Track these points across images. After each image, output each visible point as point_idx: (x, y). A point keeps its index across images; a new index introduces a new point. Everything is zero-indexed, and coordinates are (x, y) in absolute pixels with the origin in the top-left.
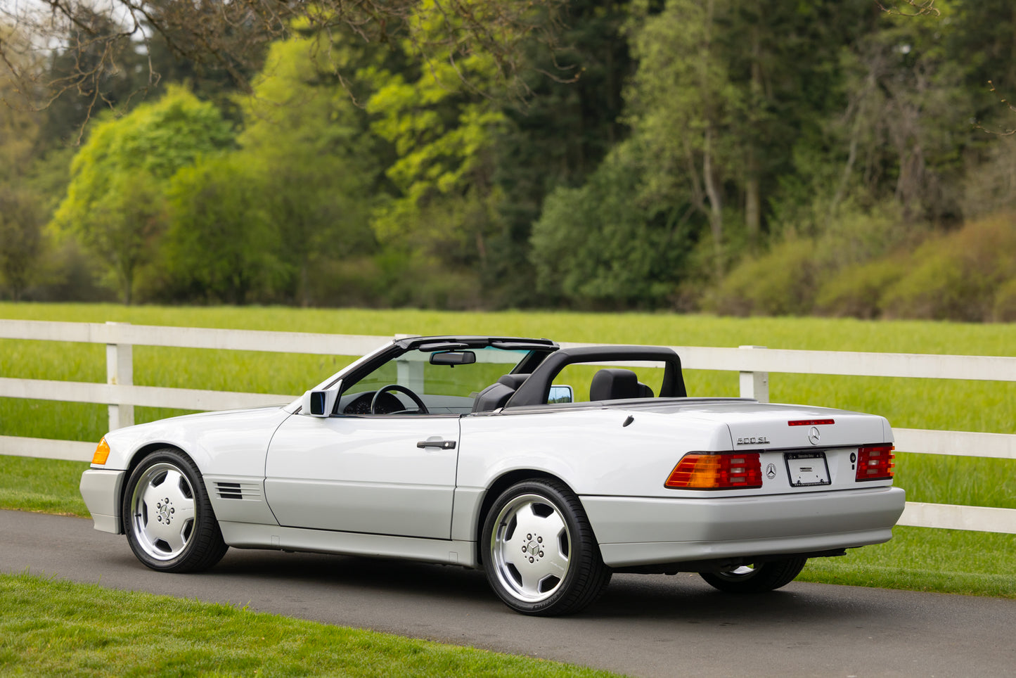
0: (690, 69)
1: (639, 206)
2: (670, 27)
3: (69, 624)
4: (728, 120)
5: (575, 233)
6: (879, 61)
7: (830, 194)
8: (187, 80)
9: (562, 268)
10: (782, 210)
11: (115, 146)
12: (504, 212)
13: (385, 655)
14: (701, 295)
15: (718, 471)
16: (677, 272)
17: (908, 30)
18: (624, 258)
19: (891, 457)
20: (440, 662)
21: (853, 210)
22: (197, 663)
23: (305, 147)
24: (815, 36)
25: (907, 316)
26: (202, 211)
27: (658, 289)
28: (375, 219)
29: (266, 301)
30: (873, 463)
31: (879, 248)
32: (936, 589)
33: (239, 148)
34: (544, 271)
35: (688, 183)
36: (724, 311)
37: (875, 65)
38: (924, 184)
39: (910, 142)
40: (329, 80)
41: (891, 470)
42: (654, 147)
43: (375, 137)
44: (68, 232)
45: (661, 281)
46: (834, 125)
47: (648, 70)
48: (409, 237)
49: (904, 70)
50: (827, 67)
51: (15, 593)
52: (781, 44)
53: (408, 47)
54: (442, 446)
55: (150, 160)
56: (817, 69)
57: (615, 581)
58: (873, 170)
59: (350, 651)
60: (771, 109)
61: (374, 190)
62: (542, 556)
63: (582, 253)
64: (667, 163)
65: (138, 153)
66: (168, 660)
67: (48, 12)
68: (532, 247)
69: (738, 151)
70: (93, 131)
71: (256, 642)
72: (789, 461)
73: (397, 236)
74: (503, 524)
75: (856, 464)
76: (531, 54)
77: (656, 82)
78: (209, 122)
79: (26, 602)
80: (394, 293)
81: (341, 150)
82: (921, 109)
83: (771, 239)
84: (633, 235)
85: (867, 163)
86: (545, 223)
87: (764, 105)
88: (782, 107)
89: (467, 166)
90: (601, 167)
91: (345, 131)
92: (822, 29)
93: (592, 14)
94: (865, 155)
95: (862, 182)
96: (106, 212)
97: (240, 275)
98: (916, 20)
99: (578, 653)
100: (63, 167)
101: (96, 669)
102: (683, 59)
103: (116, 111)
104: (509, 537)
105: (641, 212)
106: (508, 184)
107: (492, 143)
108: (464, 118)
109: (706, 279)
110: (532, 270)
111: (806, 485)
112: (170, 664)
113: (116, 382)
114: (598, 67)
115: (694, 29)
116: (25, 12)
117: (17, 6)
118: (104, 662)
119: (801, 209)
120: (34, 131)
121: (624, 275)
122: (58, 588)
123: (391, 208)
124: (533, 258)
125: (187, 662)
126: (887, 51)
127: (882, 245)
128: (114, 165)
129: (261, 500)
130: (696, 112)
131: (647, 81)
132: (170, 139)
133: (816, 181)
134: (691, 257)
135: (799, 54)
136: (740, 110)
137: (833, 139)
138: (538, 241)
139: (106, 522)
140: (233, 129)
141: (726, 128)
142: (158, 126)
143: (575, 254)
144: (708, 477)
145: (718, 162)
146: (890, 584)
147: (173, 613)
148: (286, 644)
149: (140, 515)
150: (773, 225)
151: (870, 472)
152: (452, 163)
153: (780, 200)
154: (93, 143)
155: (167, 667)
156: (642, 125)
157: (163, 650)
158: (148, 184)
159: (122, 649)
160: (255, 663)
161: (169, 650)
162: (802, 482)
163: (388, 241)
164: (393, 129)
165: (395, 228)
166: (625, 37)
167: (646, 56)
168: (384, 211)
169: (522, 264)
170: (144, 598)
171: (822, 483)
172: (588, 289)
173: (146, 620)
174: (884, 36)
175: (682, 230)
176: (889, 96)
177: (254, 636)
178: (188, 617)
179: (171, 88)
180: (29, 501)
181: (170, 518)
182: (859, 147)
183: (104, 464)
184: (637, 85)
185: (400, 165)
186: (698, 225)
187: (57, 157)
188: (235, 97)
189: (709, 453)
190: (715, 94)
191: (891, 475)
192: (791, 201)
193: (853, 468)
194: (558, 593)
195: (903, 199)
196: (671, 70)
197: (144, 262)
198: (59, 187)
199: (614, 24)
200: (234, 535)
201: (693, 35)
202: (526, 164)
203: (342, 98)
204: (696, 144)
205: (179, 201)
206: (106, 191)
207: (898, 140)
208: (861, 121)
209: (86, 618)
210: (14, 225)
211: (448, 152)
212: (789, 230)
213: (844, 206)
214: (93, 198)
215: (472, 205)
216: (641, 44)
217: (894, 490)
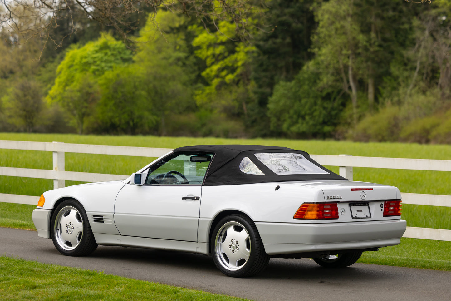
0: (343, 27)
1: (318, 90)
2: (333, 7)
3: (20, 279)
4: (360, 50)
5: (288, 102)
6: (431, 24)
7: (407, 85)
8: (111, 31)
9: (282, 119)
10: (385, 93)
11: (76, 61)
12: (255, 93)
13: (162, 294)
14: (347, 132)
15: (318, 211)
16: (335, 121)
17: (445, 9)
18: (311, 114)
19: (400, 206)
20: (186, 297)
21: (418, 93)
22: (75, 297)
23: (164, 62)
24: (401, 12)
26: (116, 91)
27: (327, 129)
28: (196, 95)
30: (392, 208)
31: (429, 110)
32: (422, 267)
33: (134, 62)
34: (274, 120)
35: (341, 80)
37: (429, 26)
39: (445, 61)
40: (175, 31)
41: (400, 212)
42: (326, 63)
43: (196, 57)
44: (55, 101)
45: (328, 125)
46: (410, 53)
47: (323, 27)
48: (212, 104)
49: (442, 28)
50: (406, 26)
52: (385, 15)
53: (213, 18)
54: (193, 198)
55: (93, 67)
56: (402, 27)
57: (272, 261)
58: (427, 74)
59: (145, 292)
60: (380, 46)
61: (195, 82)
62: (238, 250)
63: (292, 112)
64: (331, 70)
65: (88, 64)
66: (62, 295)
68: (268, 109)
69: (365, 65)
70: (67, 54)
71: (103, 288)
72: (351, 207)
73: (206, 103)
74: (221, 235)
75: (383, 209)
76: (269, 20)
77: (327, 33)
78: (120, 50)
79: (3, 269)
80: (204, 130)
81: (180, 63)
83: (379, 106)
84: (315, 104)
85: (424, 71)
86: (274, 97)
87: (377, 44)
88: (385, 45)
89: (239, 71)
90: (301, 72)
91: (182, 55)
92: (405, 9)
94: (424, 67)
95: (422, 80)
96: (72, 91)
97: (133, 121)
98: (448, 4)
99: (251, 294)
100: (53, 71)
101: (29, 299)
102: (339, 22)
103: (78, 45)
104: (223, 241)
105: (319, 93)
106: (257, 79)
107: (250, 60)
108: (237, 49)
109: (349, 124)
110: (268, 120)
111: (359, 218)
112: (62, 297)
113: (57, 169)
114: (300, 26)
115: (344, 8)
118: (33, 296)
119: (394, 92)
120: (40, 54)
121: (311, 122)
122: (18, 263)
123: (203, 91)
124: (268, 114)
125: (70, 296)
126: (434, 19)
127: (431, 109)
128: (76, 70)
129: (112, 223)
130: (345, 47)
131: (322, 32)
132: (102, 58)
133: (400, 80)
134: (342, 114)
135: (393, 20)
136: (366, 46)
137: (409, 60)
138: (271, 106)
139: (44, 234)
140: (131, 54)
141: (359, 54)
142: (97, 52)
143: (288, 113)
144: (312, 214)
145: (355, 70)
146: (402, 265)
147: (68, 274)
148: (118, 289)
149: (58, 230)
150: (381, 100)
151: (390, 212)
152: (232, 70)
153: (384, 88)
154: (67, 60)
155: (61, 298)
156: (320, 53)
157: (60, 291)
158: (91, 80)
159: (42, 290)
160: (101, 297)
161: (63, 291)
162: (357, 217)
163: (202, 106)
164: (204, 53)
165: (205, 100)
166: (312, 12)
167: (322, 20)
168: (200, 92)
169: (264, 117)
170: (56, 267)
171: (367, 217)
172: (294, 129)
173: (55, 277)
174: (433, 12)
175: (338, 101)
176: (435, 39)
177: (103, 285)
178: (74, 276)
179: (103, 34)
180: (14, 224)
181: (72, 231)
182: (421, 63)
183: (43, 206)
184: (318, 34)
185: (208, 70)
186: (346, 98)
187: (50, 66)
188: (132, 38)
189: (314, 203)
190: (354, 39)
191: (400, 214)
192: (389, 89)
193: (382, 211)
194: (245, 267)
195: (441, 88)
196: (333, 27)
197: (89, 115)
198: (51, 80)
199: (307, 6)
200: (100, 240)
201: (344, 11)
202: (266, 70)
203: (181, 39)
204: (345, 61)
205: (105, 87)
206: (72, 82)
207: (439, 61)
208: (422, 51)
209: (28, 276)
210: (29, 97)
211: (230, 65)
212: (388, 102)
213: (413, 91)
214: (66, 85)
215: (241, 89)
216: (320, 15)
217: (402, 221)
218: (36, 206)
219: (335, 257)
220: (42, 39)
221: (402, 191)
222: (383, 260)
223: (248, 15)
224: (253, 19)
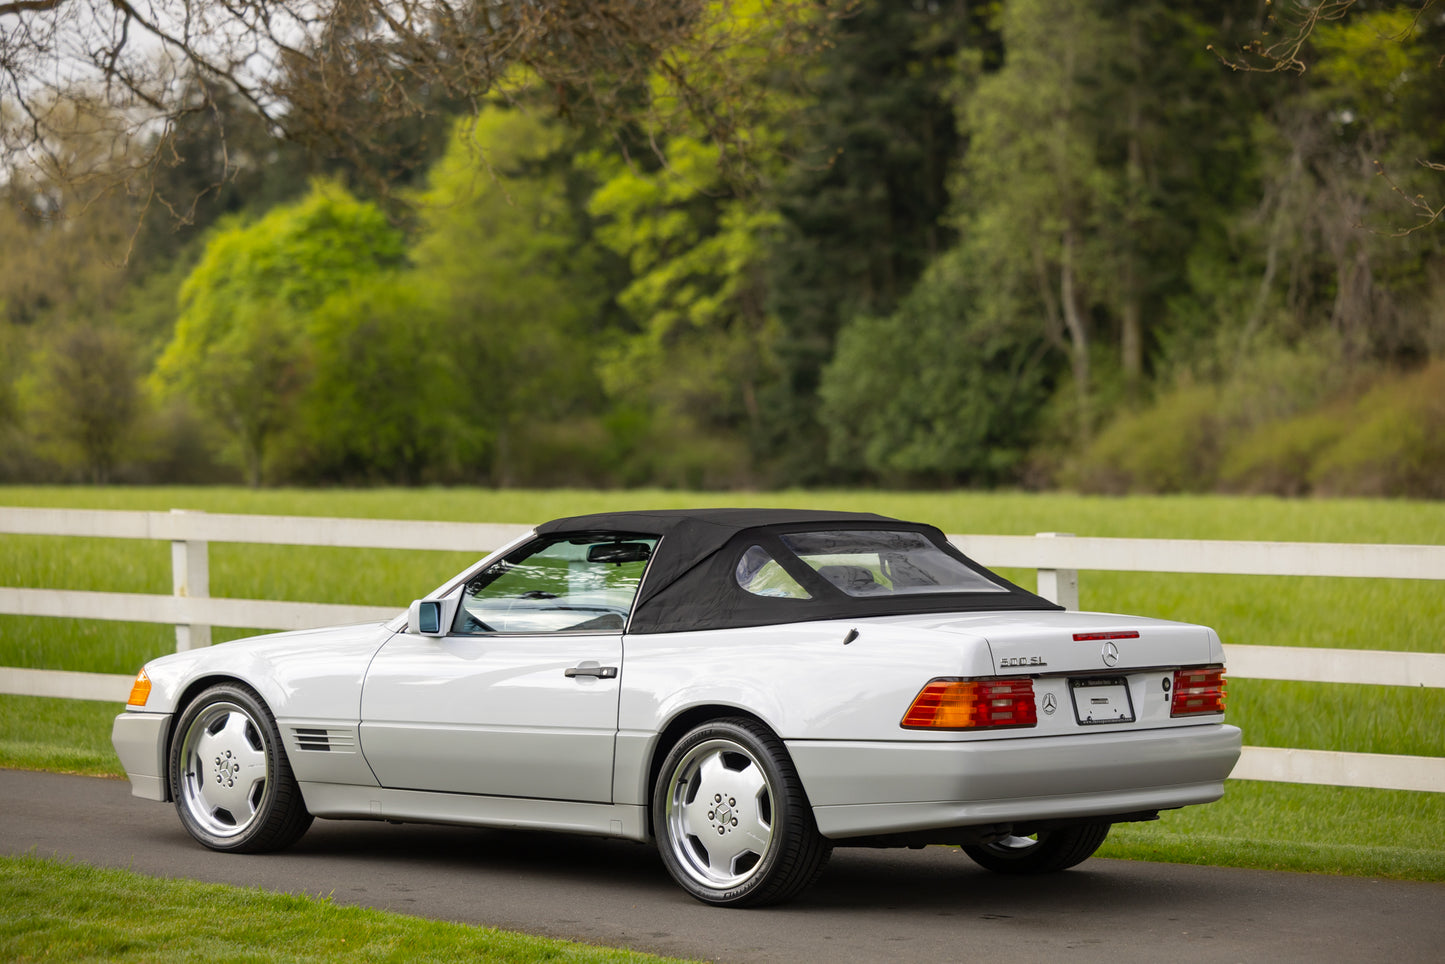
0: (1042, 149)
1: (971, 342)
2: (1012, 89)
3: (78, 924)
4: (1096, 219)
5: (882, 381)
6: (1308, 135)
7: (1241, 322)
8: (340, 174)
9: (864, 429)
10: (1171, 346)
11: (240, 267)
12: (782, 353)
14: (1059, 466)
15: (975, 704)
16: (1025, 435)
17: (1350, 90)
18: (952, 415)
19: (1221, 683)
21: (1272, 343)
23: (503, 265)
24: (1218, 99)
25: (1348, 492)
26: (359, 355)
27: (999, 458)
28: (602, 364)
29: (450, 481)
30: (1196, 691)
31: (1310, 396)
33: (412, 266)
34: (839, 434)
35: (1040, 309)
36: (1089, 488)
37: (1303, 141)
38: (1373, 306)
39: (1352, 246)
40: (536, 170)
41: (1221, 702)
42: (992, 259)
43: (600, 249)
44: (176, 388)
45: (1004, 447)
46: (1245, 224)
47: (982, 150)
48: (650, 389)
49: (1343, 146)
50: (1235, 143)
51: (13, 883)
52: (1169, 111)
53: (651, 127)
54: (599, 674)
55: (289, 286)
56: (1222, 146)
57: (837, 857)
58: (1300, 287)
60: (1157, 204)
61: (600, 323)
62: (735, 825)
63: (892, 409)
64: (1010, 281)
65: (272, 275)
67: (101, 81)
68: (821, 401)
69: (1111, 263)
70: (209, 244)
71: (332, 946)
72: (1075, 689)
73: (633, 388)
74: (683, 781)
75: (1170, 693)
76: (819, 131)
77: (994, 167)
78: (371, 231)
79: (26, 894)
80: (630, 467)
81: (554, 267)
82: (1367, 201)
83: (1156, 388)
84: (963, 383)
85: (1292, 278)
86: (840, 366)
87: (1146, 198)
88: (1172, 200)
89: (730, 288)
90: (917, 287)
91: (560, 242)
92: (1228, 91)
93: (904, 73)
94: (1289, 267)
95: (1284, 304)
96: (227, 358)
97: (413, 444)
98: (1359, 76)
99: (777, 957)
100: (168, 297)
102: (1032, 134)
103: (242, 217)
104: (691, 799)
105: (974, 351)
106: (787, 312)
107: (765, 255)
108: (725, 221)
109: (1066, 443)
110: (824, 435)
111: (1099, 723)
113: (186, 593)
114: (912, 147)
115: (1046, 92)
116: (70, 81)
117: (57, 73)
119: (1200, 344)
120: (128, 248)
121: (951, 440)
122: (72, 875)
123: (625, 349)
124: (823, 417)
126: (1319, 119)
127: (1313, 394)
128: (238, 293)
129: (355, 751)
130: (1050, 208)
131: (981, 166)
132: (316, 255)
133: (1219, 305)
135: (1195, 126)
136: (1113, 206)
137: (1243, 243)
138: (830, 392)
139: (148, 786)
140: (403, 240)
141: (1092, 231)
142: (299, 237)
143: (883, 412)
144: (961, 712)
145: (1082, 278)
147: (224, 908)
148: (373, 948)
149: (193, 774)
150: (1160, 367)
151: (1192, 703)
152: (709, 283)
153: (1169, 331)
154: (209, 264)
156: (975, 228)
158: (286, 321)
159: (145, 956)
162: (1094, 718)
163: (620, 396)
164: (626, 237)
165: (631, 377)
166: (950, 104)
167: (980, 131)
168: (615, 353)
169: (809, 426)
170: (188, 887)
171: (1122, 720)
172: (901, 460)
173: (185, 916)
174: (1314, 99)
175: (1034, 374)
176: (1321, 182)
177: (330, 937)
178: (243, 913)
179: (317, 184)
180: (57, 758)
181: (233, 778)
182: (1282, 255)
183: (144, 704)
184: (967, 172)
185: (637, 288)
186: (1055, 366)
187: (159, 283)
188: (407, 195)
189: (960, 679)
190: (1077, 184)
191: (1222, 707)
192: (1186, 334)
193: (1167, 699)
194: (757, 875)
195: (1342, 327)
196: (1012, 151)
197: (278, 428)
198: (163, 325)
199: (934, 86)
200: (320, 801)
201: (1045, 101)
202: (813, 284)
203: (556, 195)
204: (1050, 254)
205: (326, 342)
206: (228, 330)
207: (1335, 246)
208: (1283, 220)
209: (103, 916)
210: (96, 379)
211: (704, 268)
212: (1182, 374)
213: (1259, 340)
214: (210, 339)
215: (738, 343)
216: (972, 114)
217: (1227, 728)
218: (124, 704)
219: (1029, 841)
220: (135, 200)
221: (1227, 639)
222: (1172, 849)
223: (757, 117)
224: (773, 129)
